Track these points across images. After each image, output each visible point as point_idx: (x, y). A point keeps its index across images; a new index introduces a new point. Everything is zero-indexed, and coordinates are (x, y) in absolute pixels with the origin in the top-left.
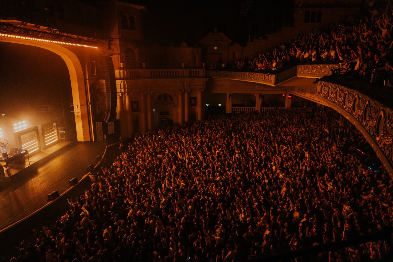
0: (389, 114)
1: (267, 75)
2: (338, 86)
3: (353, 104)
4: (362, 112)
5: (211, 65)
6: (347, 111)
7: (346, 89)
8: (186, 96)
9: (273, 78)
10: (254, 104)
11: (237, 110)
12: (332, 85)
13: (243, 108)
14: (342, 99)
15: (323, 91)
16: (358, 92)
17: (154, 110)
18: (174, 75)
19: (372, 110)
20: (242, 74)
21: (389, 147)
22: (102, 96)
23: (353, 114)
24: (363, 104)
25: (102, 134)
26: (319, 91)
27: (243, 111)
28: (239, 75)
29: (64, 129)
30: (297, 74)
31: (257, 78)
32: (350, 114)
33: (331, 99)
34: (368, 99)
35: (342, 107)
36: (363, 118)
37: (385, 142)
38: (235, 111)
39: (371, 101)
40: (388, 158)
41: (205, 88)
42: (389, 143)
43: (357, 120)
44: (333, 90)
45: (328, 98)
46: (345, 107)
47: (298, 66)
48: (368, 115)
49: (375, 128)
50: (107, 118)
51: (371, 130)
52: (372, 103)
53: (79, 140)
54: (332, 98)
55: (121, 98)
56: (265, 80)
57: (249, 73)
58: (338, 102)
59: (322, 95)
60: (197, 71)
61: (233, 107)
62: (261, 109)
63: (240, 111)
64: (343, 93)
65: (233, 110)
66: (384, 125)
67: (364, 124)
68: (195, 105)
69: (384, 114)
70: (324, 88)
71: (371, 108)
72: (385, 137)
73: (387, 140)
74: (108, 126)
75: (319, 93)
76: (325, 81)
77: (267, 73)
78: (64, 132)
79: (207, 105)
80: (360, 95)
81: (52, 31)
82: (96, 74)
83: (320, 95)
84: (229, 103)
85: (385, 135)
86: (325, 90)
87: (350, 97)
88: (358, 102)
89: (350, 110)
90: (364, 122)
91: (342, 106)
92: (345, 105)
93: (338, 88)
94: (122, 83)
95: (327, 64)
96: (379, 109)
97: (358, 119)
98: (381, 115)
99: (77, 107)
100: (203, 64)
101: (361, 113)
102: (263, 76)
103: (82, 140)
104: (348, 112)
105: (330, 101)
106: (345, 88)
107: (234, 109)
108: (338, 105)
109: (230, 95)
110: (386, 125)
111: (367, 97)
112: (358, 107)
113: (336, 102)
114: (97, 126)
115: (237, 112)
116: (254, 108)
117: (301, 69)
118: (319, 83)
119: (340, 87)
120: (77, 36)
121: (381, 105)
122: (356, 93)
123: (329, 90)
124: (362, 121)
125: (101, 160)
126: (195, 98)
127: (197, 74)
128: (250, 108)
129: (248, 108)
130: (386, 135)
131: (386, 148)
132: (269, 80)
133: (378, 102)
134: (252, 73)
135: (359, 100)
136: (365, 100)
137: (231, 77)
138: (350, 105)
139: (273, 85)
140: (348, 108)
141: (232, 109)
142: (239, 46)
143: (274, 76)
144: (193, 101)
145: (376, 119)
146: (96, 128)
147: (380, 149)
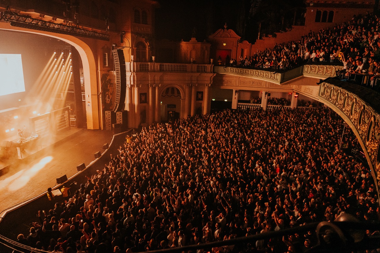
0: (378, 120)
1: (274, 74)
2: (339, 89)
3: (351, 108)
4: (358, 116)
5: (219, 61)
6: (345, 114)
7: (347, 92)
8: (193, 90)
9: (279, 76)
10: (259, 101)
11: (243, 107)
12: (335, 87)
13: (249, 104)
14: (342, 102)
15: (325, 93)
16: (356, 96)
17: (161, 102)
18: (182, 69)
19: (365, 115)
20: (249, 71)
21: (374, 152)
22: (112, 86)
23: (350, 117)
24: (359, 108)
25: (110, 123)
26: (322, 92)
27: (249, 107)
28: (246, 72)
29: (75, 116)
30: (304, 74)
31: (263, 75)
32: (348, 117)
33: (332, 101)
34: (364, 104)
35: (341, 110)
36: (358, 122)
37: (372, 147)
38: (241, 107)
39: (366, 106)
40: (373, 163)
41: (212, 83)
42: (375, 149)
43: (353, 124)
44: (335, 92)
45: (330, 100)
46: (344, 109)
47: (305, 66)
48: (362, 119)
49: (367, 133)
50: (116, 108)
51: (363, 134)
52: (367, 108)
53: (88, 128)
54: (334, 100)
55: (131, 89)
56: (271, 78)
57: (255, 70)
58: (338, 104)
59: (324, 96)
60: (205, 66)
61: (239, 104)
62: (267, 107)
63: (246, 108)
64: (343, 96)
65: (239, 107)
66: (373, 130)
67: (359, 128)
68: (202, 99)
69: (375, 120)
70: (327, 90)
71: (365, 113)
72: (372, 142)
73: (373, 145)
74: (117, 116)
75: (322, 94)
76: (328, 83)
77: (274, 72)
78: (75, 120)
79: (214, 100)
80: (358, 99)
81: (68, 23)
82: (107, 66)
83: (322, 97)
84: (235, 99)
85: (372, 141)
86: (327, 92)
87: (349, 100)
88: (356, 106)
89: (348, 113)
90: (358, 126)
91: (342, 108)
92: (344, 108)
93: (339, 91)
94: (132, 76)
95: (333, 65)
96: (371, 114)
97: (354, 122)
98: (372, 121)
99: (89, 97)
100: (212, 60)
101: (356, 117)
102: (269, 74)
103: (92, 128)
104: (346, 116)
105: (332, 103)
106: (345, 91)
107: (240, 105)
108: (338, 108)
109: (236, 92)
110: (375, 131)
111: (363, 102)
112: (355, 110)
113: (337, 104)
114: (106, 115)
115: (243, 109)
116: (259, 105)
117: (308, 69)
118: (322, 84)
119: (341, 90)
120: (91, 29)
121: (373, 110)
122: (355, 97)
123: (331, 92)
124: (357, 125)
125: (108, 148)
126: (202, 93)
127: (205, 69)
128: (255, 105)
129: (253, 104)
130: (374, 140)
131: (372, 153)
132: (275, 78)
133: (371, 108)
134: (259, 71)
135: (356, 104)
136: (361, 104)
137: (238, 73)
138: (349, 108)
139: (279, 83)
140: (347, 111)
141: (238, 105)
142: (248, 43)
143: (280, 74)
144: (200, 96)
145: (367, 124)
146: (105, 117)
147: (368, 153)
